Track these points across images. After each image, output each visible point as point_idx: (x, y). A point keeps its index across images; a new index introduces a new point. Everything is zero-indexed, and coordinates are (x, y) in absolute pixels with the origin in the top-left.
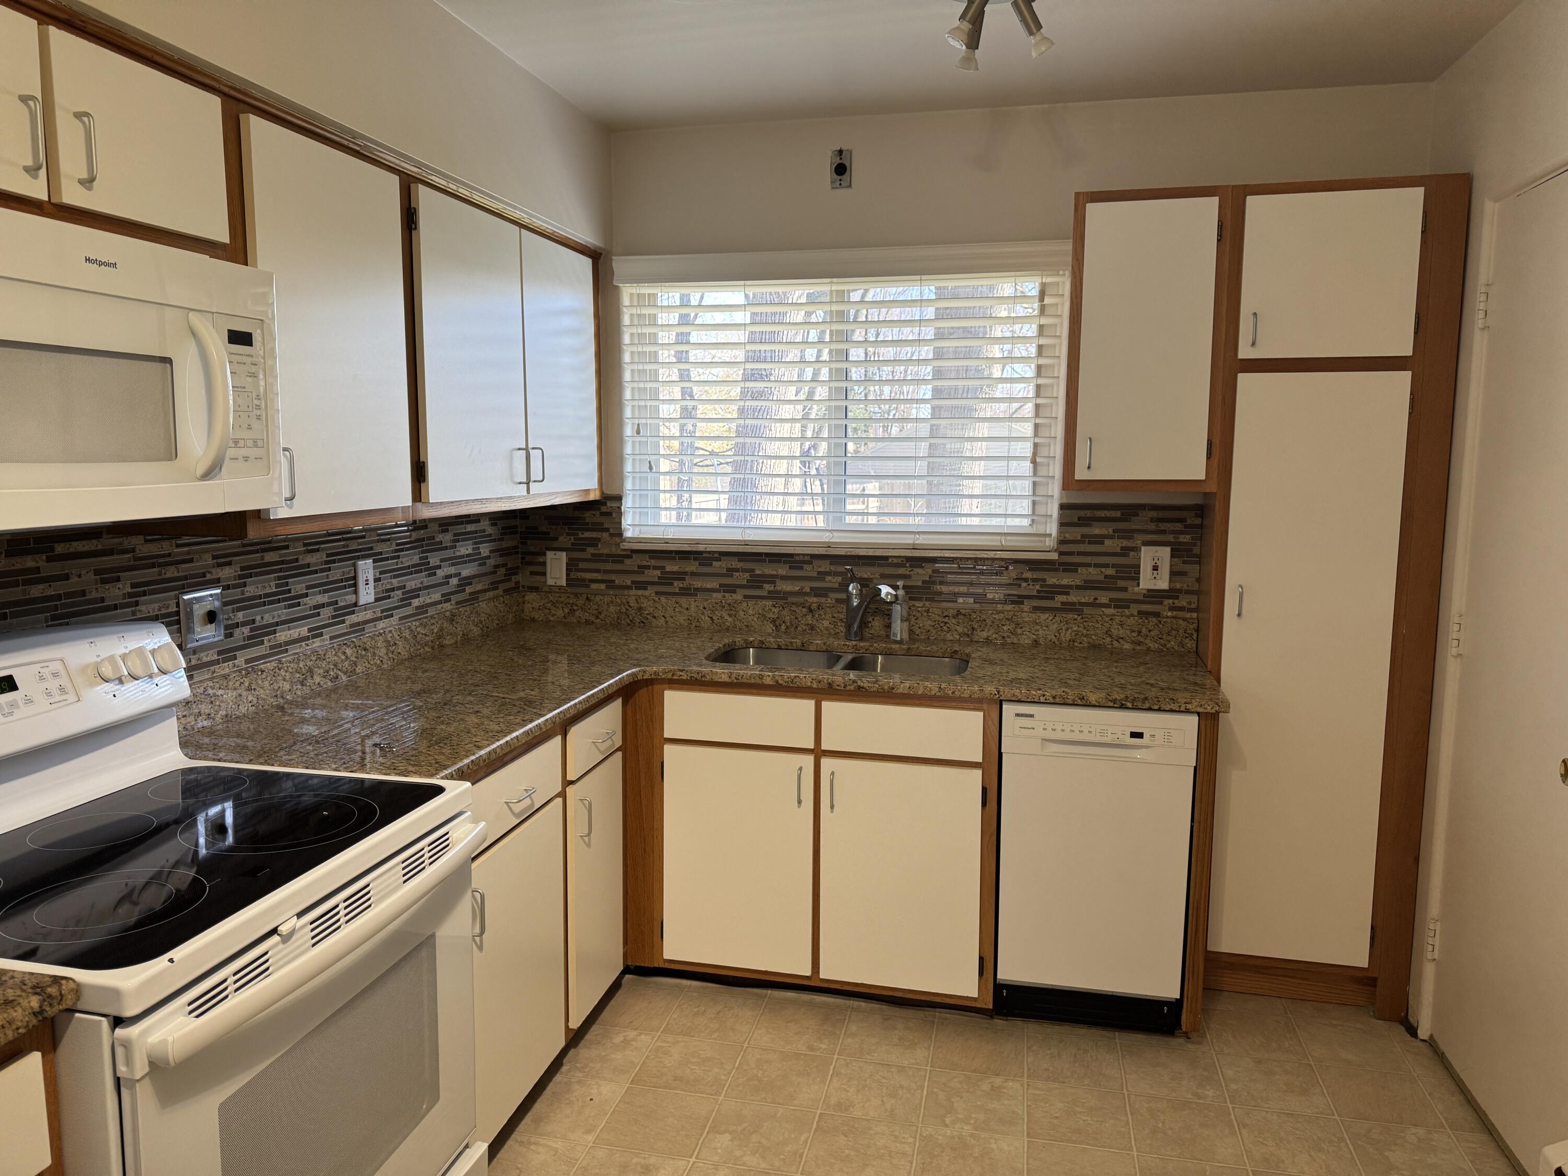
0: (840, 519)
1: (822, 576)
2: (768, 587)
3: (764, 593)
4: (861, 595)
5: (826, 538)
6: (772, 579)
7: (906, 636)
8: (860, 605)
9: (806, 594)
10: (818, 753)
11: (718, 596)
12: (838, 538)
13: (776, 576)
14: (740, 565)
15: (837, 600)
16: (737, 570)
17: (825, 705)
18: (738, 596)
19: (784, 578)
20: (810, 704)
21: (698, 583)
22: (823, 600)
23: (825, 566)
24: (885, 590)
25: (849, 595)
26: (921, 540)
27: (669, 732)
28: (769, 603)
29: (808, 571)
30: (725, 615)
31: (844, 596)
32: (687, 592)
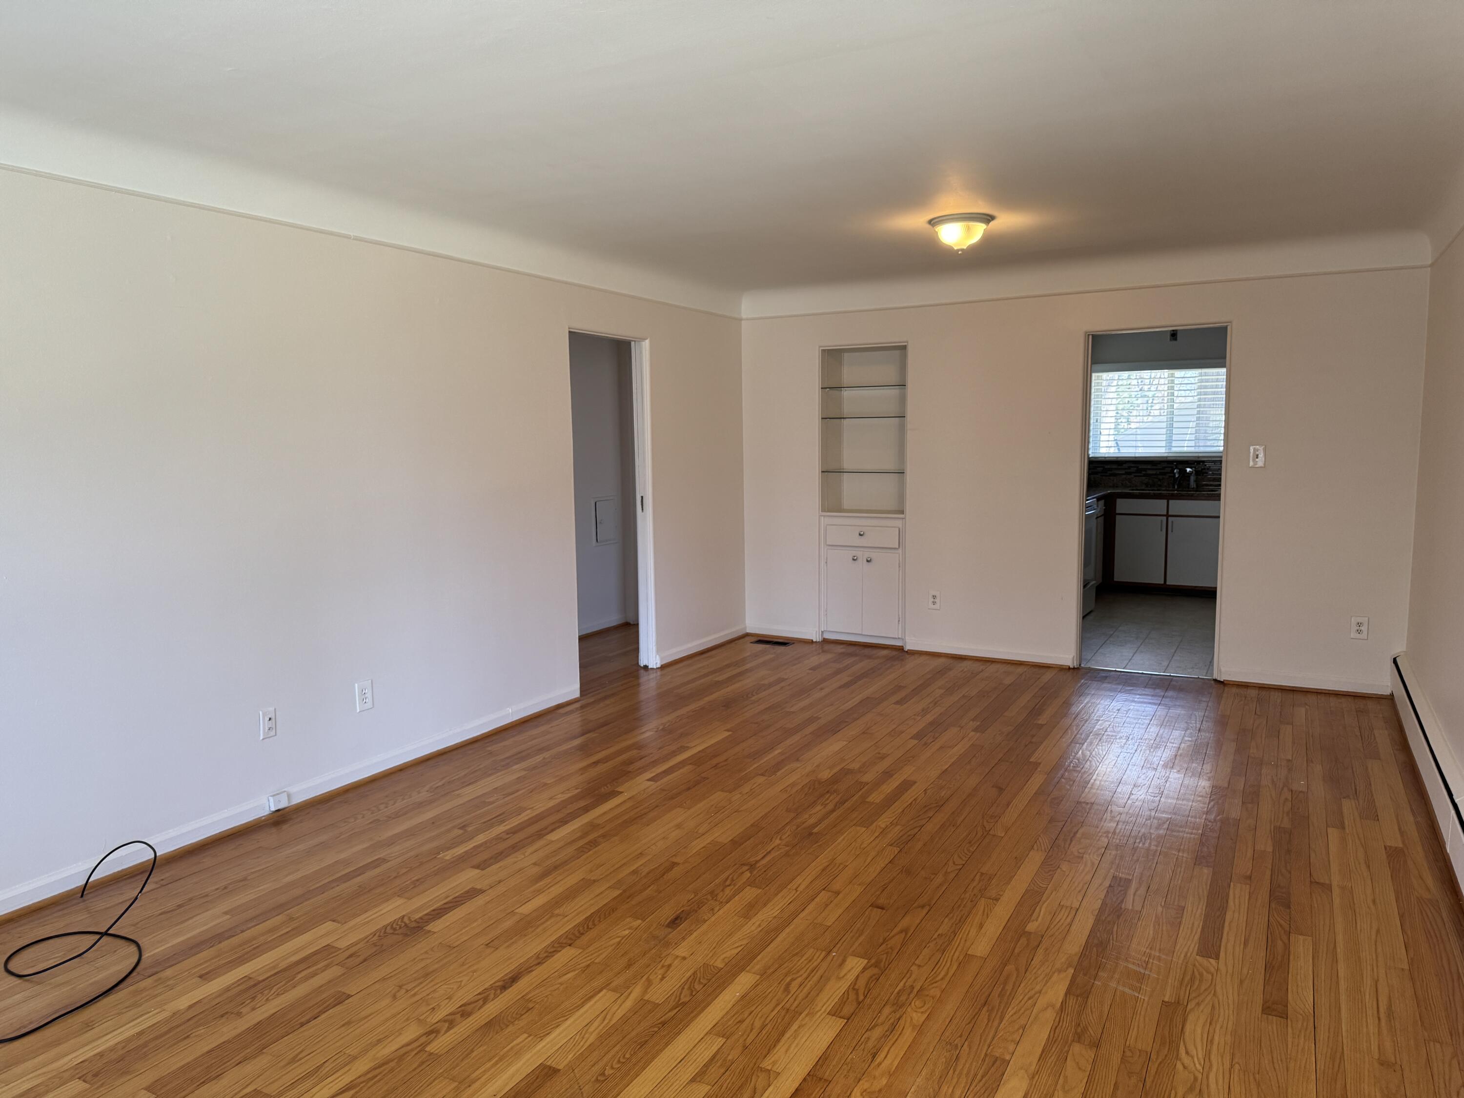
0: (1170, 449)
1: (1164, 468)
2: (1144, 472)
3: (1142, 475)
4: (1179, 473)
5: (1166, 455)
6: (1145, 470)
7: (1195, 486)
8: (1178, 477)
9: (1158, 475)
10: (1168, 516)
11: (1124, 476)
12: (1170, 455)
13: (1147, 469)
14: (1133, 465)
15: (1170, 476)
16: (1132, 467)
17: (1171, 502)
18: (1132, 476)
19: (1149, 469)
20: (1165, 501)
21: (1117, 472)
22: (1164, 476)
23: (1165, 465)
24: (1188, 470)
25: (1174, 474)
26: (1201, 455)
27: (1117, 512)
28: (1144, 478)
29: (1159, 466)
30: (1127, 482)
31: (1172, 475)
32: (1115, 475)
